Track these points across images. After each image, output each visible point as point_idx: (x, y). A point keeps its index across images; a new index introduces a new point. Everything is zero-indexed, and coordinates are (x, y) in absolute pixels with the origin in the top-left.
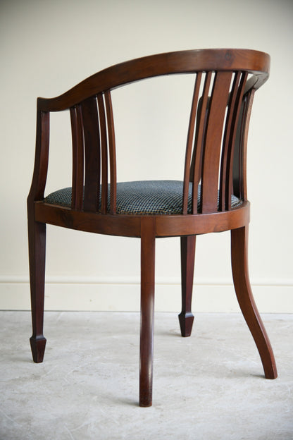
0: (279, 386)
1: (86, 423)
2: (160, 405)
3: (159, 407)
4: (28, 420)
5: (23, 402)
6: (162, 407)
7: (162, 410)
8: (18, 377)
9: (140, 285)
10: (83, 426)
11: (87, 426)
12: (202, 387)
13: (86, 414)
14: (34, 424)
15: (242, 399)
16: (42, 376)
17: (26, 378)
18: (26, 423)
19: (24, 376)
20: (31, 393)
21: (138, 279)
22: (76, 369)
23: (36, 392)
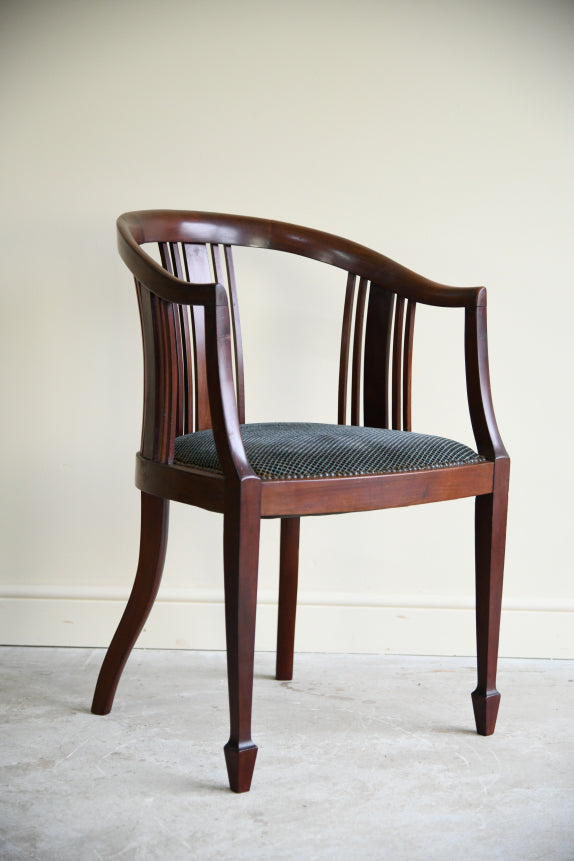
0: (467, 784)
1: (133, 844)
2: (261, 814)
3: (259, 818)
4: (32, 839)
5: (23, 807)
6: (265, 818)
7: (266, 824)
8: (14, 763)
9: (223, 605)
10: (125, 850)
11: (135, 849)
12: (334, 784)
13: (134, 829)
14: (42, 845)
15: (403, 806)
16: (58, 762)
17: (28, 764)
18: (27, 845)
19: (26, 760)
20: (38, 791)
21: (220, 593)
22: (117, 749)
23: (46, 789)
